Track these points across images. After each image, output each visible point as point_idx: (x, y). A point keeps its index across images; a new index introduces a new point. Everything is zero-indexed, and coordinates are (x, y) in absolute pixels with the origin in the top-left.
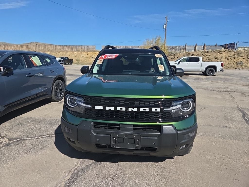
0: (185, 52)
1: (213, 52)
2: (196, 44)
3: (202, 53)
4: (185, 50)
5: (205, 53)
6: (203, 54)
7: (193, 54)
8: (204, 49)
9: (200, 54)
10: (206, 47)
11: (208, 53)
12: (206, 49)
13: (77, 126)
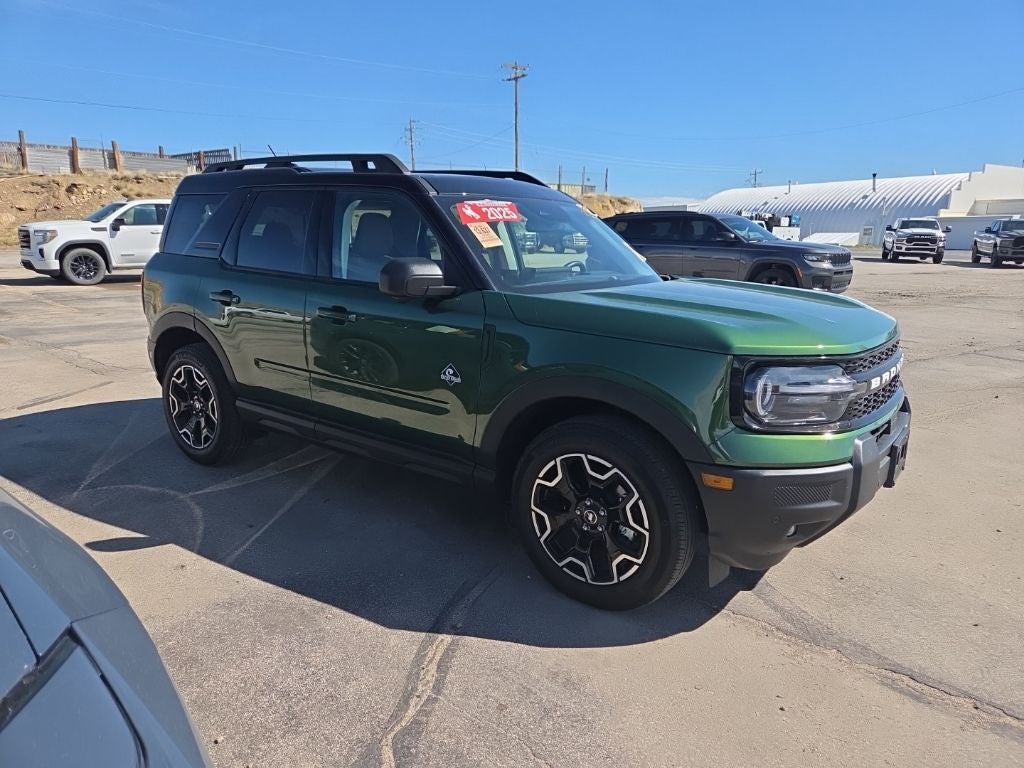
0: (28, 173)
1: (161, 181)
2: (74, 141)
3: (116, 183)
4: (24, 164)
5: (130, 185)
6: (118, 189)
7: (75, 185)
8: (114, 164)
9: (107, 188)
10: (121, 159)
11: (139, 183)
12: (127, 168)
13: (850, 462)
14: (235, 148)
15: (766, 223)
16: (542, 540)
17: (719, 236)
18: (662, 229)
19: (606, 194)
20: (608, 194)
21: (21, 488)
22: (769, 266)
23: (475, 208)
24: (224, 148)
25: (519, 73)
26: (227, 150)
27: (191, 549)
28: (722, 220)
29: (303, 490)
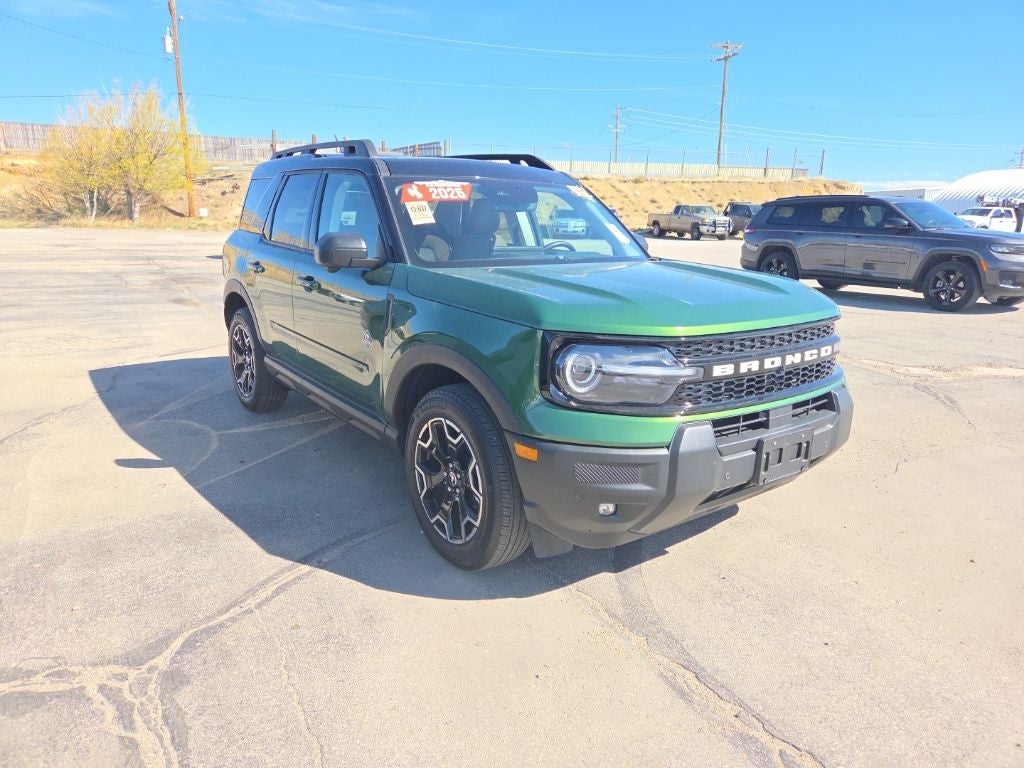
13: (668, 447)
14: (445, 141)
15: (1016, 210)
16: (422, 497)
17: (891, 222)
18: (831, 215)
19: (820, 178)
20: (823, 178)
21: (109, 414)
22: (948, 258)
23: (423, 189)
24: (435, 141)
25: (730, 52)
26: (438, 143)
27: (182, 474)
28: (896, 205)
29: (306, 440)
